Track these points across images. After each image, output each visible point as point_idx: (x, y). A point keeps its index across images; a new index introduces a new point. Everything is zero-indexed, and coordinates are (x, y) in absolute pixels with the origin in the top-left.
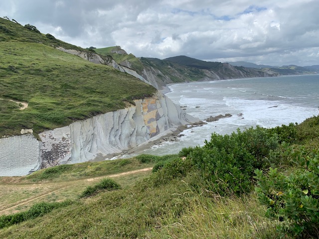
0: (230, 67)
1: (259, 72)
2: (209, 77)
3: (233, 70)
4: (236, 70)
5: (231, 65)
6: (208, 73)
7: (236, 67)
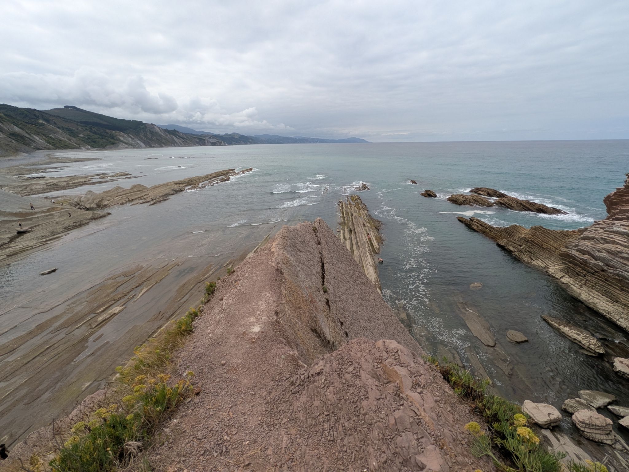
0: (157, 130)
1: (198, 138)
2: (126, 143)
3: (163, 134)
4: (167, 135)
5: (159, 128)
6: (123, 136)
7: (166, 131)
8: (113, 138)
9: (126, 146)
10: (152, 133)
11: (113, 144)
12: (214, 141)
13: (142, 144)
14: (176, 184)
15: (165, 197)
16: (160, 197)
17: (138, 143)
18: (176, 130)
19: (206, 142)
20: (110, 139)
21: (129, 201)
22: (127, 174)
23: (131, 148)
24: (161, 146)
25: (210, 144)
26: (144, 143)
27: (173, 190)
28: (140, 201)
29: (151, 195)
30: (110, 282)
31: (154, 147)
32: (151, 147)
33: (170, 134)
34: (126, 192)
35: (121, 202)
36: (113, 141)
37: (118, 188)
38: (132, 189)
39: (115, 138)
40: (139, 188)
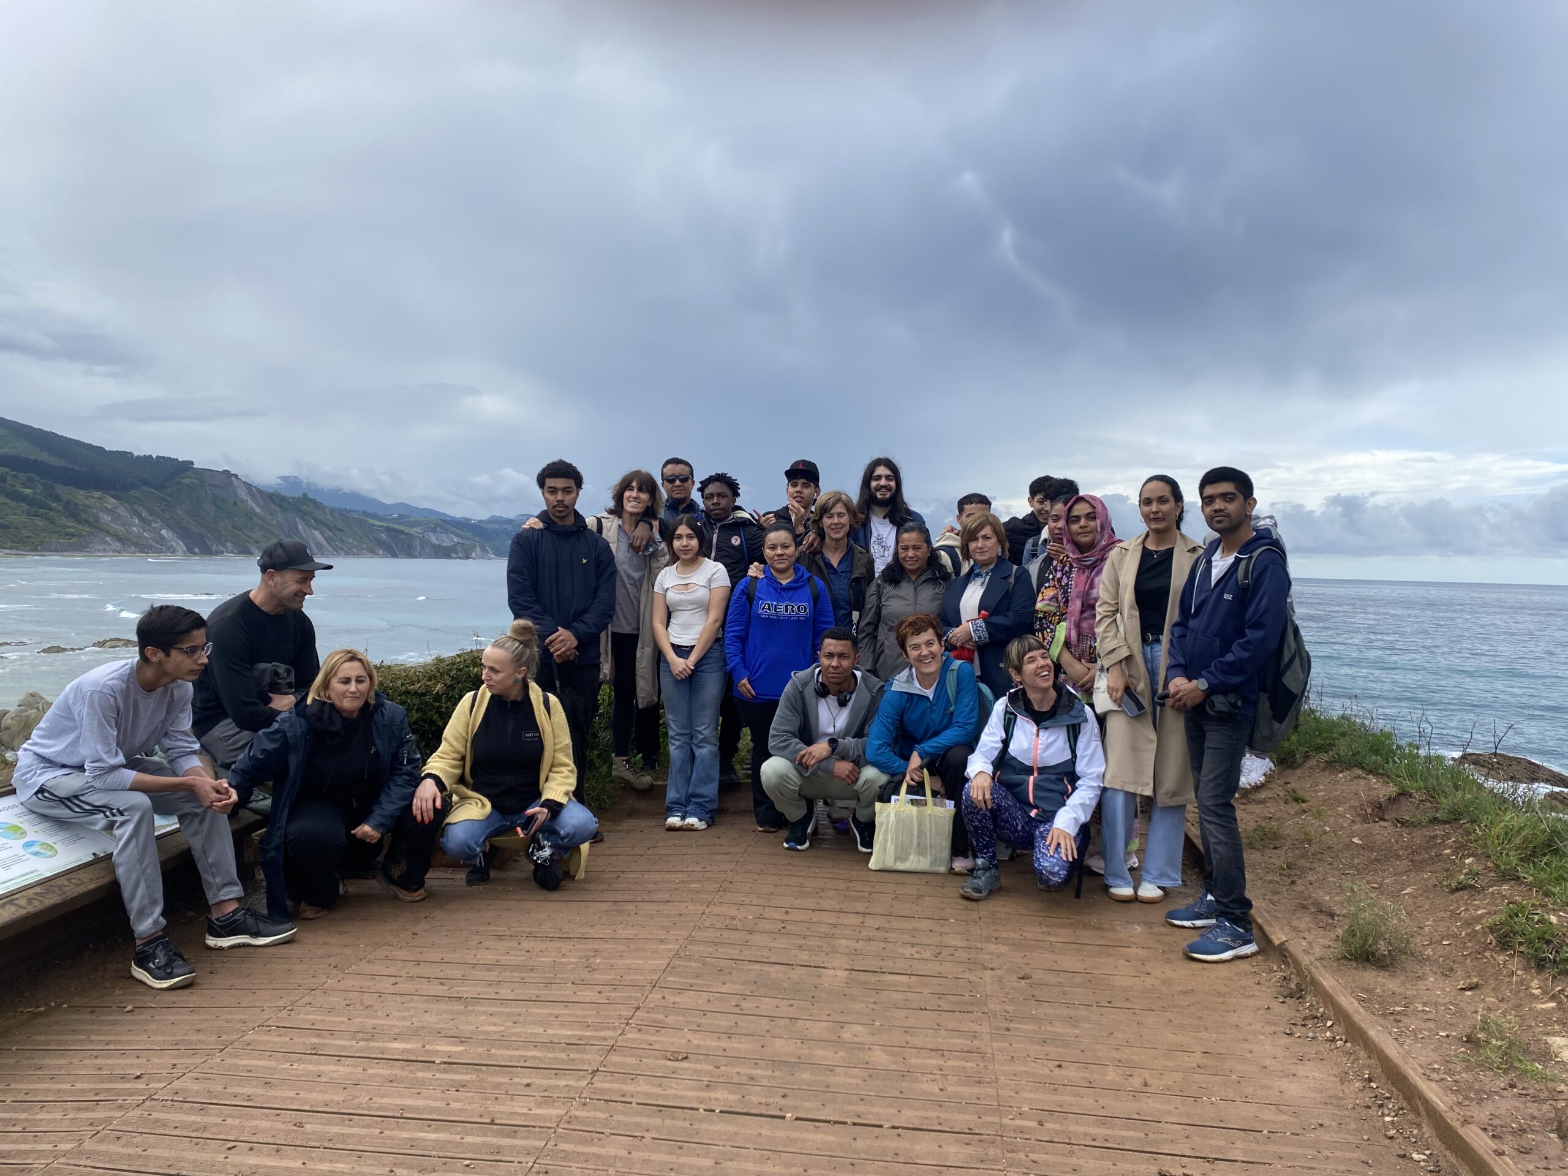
0: (243, 493)
1: (388, 530)
2: (118, 538)
3: (258, 510)
4: (273, 514)
5: (247, 486)
6: (112, 511)
7: (275, 500)
8: (74, 516)
9: (117, 545)
10: (220, 503)
11: (70, 535)
12: (447, 540)
17: (163, 538)
18: (311, 496)
19: (417, 543)
20: (63, 520)
23: (131, 553)
25: (429, 551)
26: (181, 537)
31: (217, 553)
32: (207, 551)
33: (285, 512)
36: (72, 525)
39: (84, 516)
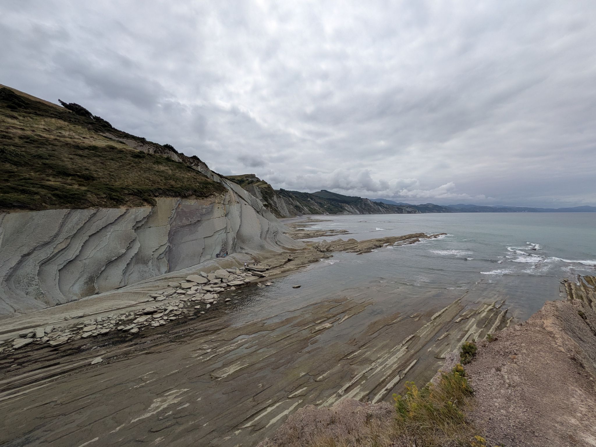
0: (369, 202)
1: (398, 208)
2: (348, 211)
4: (375, 206)
5: (370, 201)
6: (347, 207)
7: (375, 203)
8: (341, 208)
9: (348, 213)
10: (365, 204)
11: (341, 211)
12: (410, 210)
13: (358, 212)
14: (377, 241)
15: (368, 250)
16: (365, 249)
17: (356, 211)
18: (382, 202)
19: (404, 210)
20: (340, 209)
21: (345, 250)
22: (346, 231)
23: (351, 215)
24: (370, 214)
25: (406, 212)
26: (359, 211)
27: (375, 245)
28: (352, 251)
29: (359, 247)
30: (326, 303)
31: (365, 214)
32: (363, 214)
33: (377, 205)
34: (344, 244)
35: (340, 250)
36: (341, 210)
37: (340, 240)
38: (348, 241)
39: (343, 208)
40: (353, 241)
